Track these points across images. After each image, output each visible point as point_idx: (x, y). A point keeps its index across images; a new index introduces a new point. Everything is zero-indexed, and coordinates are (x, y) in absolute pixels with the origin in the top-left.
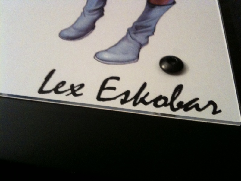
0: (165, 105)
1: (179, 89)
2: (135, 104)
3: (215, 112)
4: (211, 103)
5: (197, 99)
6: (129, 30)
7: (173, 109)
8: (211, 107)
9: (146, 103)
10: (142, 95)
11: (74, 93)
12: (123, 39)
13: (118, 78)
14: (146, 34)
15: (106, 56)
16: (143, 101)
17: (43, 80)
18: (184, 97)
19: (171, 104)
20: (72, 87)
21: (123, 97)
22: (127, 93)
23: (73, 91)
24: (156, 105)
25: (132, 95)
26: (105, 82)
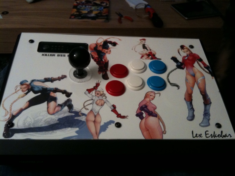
1: (222, 132)
2: (214, 137)
4: (229, 135)
5: (226, 134)
6: (204, 115)
7: (223, 137)
8: (230, 136)
11: (200, 136)
12: (204, 118)
13: (208, 131)
14: (208, 116)
15: (202, 125)
16: (216, 136)
17: (192, 134)
18: (224, 134)
19: (221, 136)
21: (211, 136)
22: (212, 135)
24: (219, 137)
25: (213, 135)
26: (206, 132)
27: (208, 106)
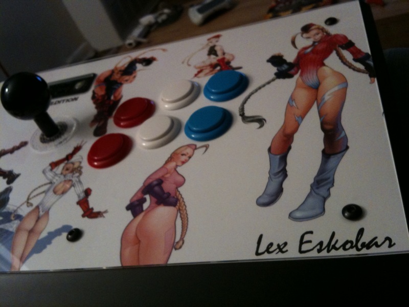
0: (352, 247)
1: (361, 232)
2: (329, 251)
3: (390, 246)
4: (388, 239)
5: (376, 238)
6: (312, 186)
7: (358, 250)
8: (387, 242)
9: (337, 249)
10: (333, 243)
11: (281, 251)
12: (309, 196)
13: (311, 232)
15: (298, 214)
16: (334, 247)
17: (256, 245)
18: (366, 239)
19: (356, 246)
20: (279, 246)
21: (318, 247)
22: (321, 243)
23: (280, 249)
24: (345, 249)
25: (325, 244)
26: (302, 237)
27: (333, 160)
